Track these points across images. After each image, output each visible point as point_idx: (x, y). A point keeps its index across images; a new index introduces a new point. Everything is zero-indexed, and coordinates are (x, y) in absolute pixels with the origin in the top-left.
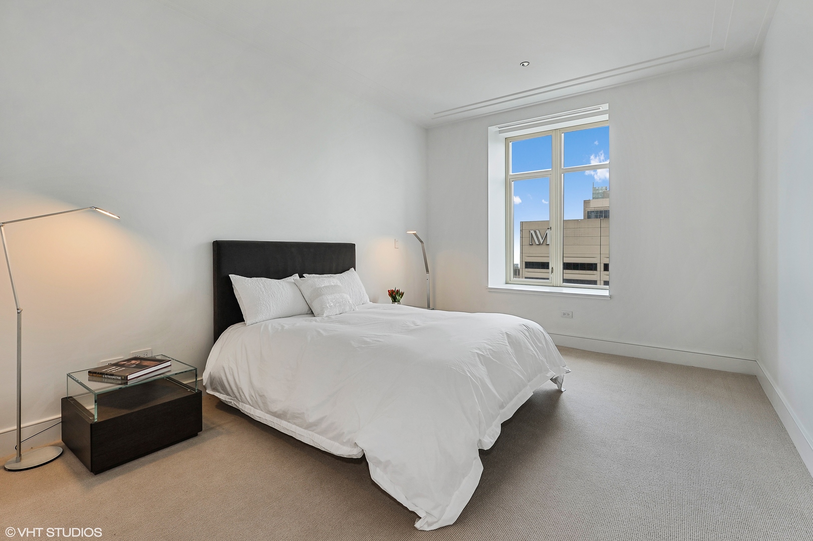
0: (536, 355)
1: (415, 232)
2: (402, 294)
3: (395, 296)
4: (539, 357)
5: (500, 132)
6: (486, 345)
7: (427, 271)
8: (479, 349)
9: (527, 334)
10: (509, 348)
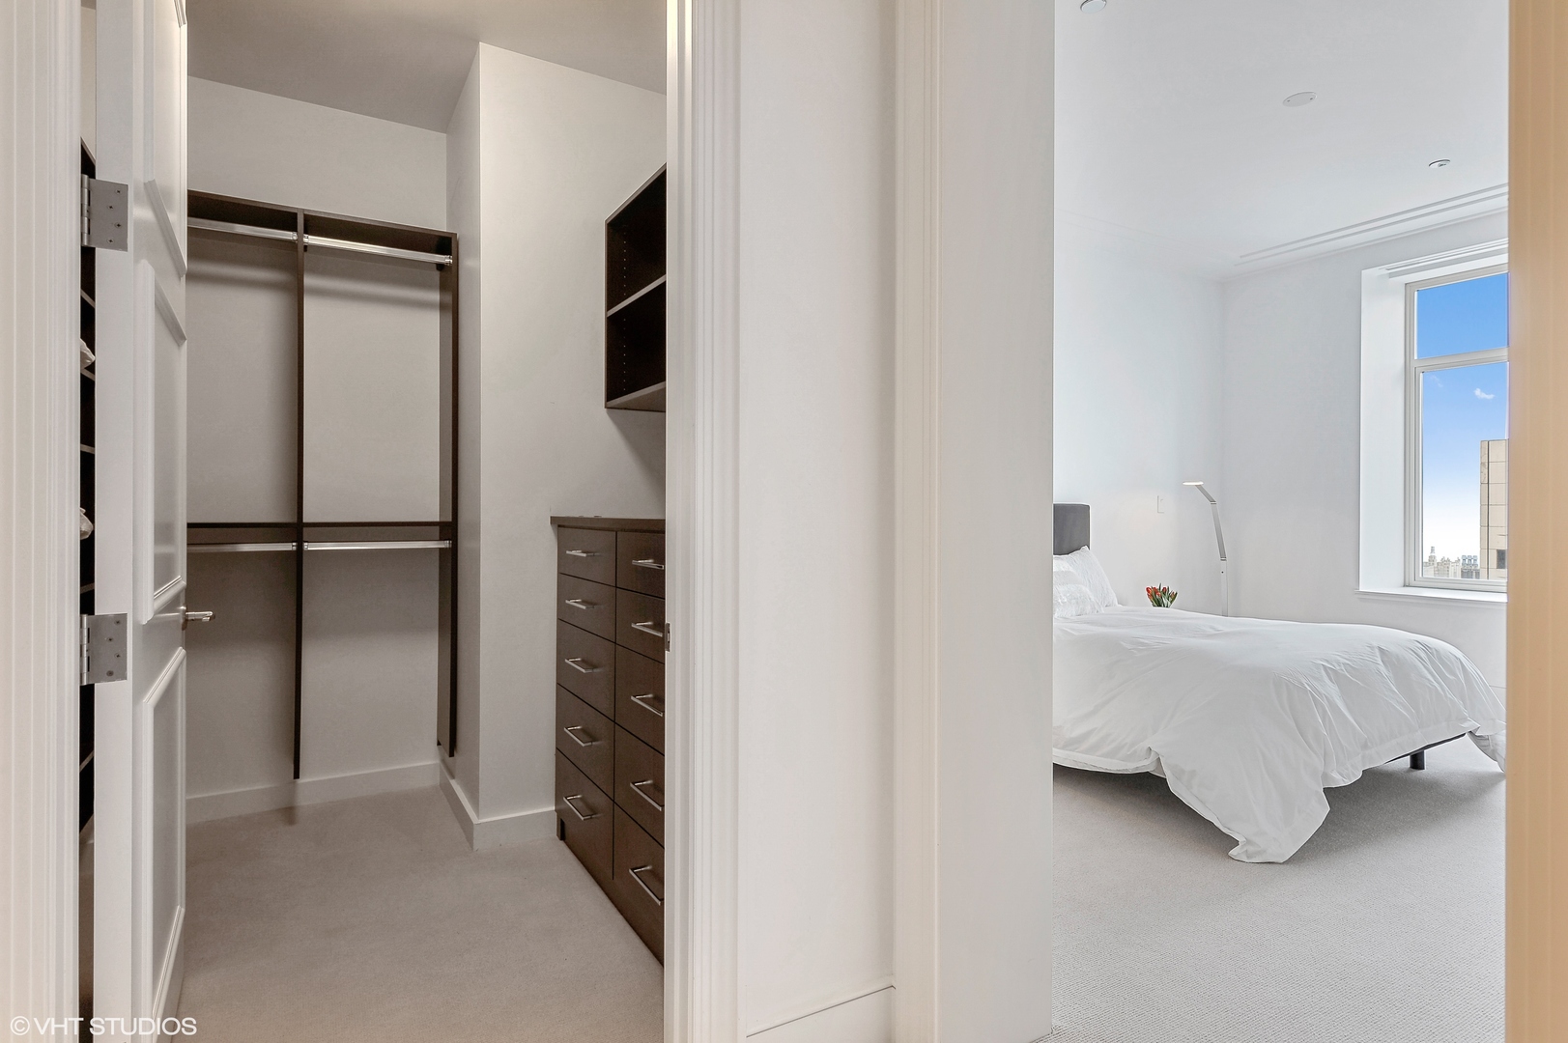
0: (1439, 688)
1: (1201, 483)
2: (1173, 597)
3: (1159, 597)
4: (1445, 694)
5: (1391, 275)
6: (1340, 658)
7: (1223, 557)
8: (1327, 661)
9: (1423, 655)
10: (1382, 668)
